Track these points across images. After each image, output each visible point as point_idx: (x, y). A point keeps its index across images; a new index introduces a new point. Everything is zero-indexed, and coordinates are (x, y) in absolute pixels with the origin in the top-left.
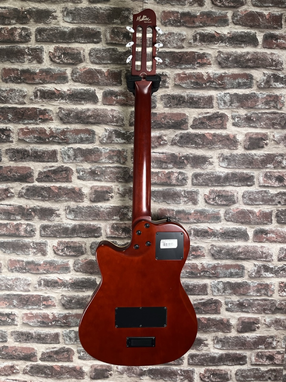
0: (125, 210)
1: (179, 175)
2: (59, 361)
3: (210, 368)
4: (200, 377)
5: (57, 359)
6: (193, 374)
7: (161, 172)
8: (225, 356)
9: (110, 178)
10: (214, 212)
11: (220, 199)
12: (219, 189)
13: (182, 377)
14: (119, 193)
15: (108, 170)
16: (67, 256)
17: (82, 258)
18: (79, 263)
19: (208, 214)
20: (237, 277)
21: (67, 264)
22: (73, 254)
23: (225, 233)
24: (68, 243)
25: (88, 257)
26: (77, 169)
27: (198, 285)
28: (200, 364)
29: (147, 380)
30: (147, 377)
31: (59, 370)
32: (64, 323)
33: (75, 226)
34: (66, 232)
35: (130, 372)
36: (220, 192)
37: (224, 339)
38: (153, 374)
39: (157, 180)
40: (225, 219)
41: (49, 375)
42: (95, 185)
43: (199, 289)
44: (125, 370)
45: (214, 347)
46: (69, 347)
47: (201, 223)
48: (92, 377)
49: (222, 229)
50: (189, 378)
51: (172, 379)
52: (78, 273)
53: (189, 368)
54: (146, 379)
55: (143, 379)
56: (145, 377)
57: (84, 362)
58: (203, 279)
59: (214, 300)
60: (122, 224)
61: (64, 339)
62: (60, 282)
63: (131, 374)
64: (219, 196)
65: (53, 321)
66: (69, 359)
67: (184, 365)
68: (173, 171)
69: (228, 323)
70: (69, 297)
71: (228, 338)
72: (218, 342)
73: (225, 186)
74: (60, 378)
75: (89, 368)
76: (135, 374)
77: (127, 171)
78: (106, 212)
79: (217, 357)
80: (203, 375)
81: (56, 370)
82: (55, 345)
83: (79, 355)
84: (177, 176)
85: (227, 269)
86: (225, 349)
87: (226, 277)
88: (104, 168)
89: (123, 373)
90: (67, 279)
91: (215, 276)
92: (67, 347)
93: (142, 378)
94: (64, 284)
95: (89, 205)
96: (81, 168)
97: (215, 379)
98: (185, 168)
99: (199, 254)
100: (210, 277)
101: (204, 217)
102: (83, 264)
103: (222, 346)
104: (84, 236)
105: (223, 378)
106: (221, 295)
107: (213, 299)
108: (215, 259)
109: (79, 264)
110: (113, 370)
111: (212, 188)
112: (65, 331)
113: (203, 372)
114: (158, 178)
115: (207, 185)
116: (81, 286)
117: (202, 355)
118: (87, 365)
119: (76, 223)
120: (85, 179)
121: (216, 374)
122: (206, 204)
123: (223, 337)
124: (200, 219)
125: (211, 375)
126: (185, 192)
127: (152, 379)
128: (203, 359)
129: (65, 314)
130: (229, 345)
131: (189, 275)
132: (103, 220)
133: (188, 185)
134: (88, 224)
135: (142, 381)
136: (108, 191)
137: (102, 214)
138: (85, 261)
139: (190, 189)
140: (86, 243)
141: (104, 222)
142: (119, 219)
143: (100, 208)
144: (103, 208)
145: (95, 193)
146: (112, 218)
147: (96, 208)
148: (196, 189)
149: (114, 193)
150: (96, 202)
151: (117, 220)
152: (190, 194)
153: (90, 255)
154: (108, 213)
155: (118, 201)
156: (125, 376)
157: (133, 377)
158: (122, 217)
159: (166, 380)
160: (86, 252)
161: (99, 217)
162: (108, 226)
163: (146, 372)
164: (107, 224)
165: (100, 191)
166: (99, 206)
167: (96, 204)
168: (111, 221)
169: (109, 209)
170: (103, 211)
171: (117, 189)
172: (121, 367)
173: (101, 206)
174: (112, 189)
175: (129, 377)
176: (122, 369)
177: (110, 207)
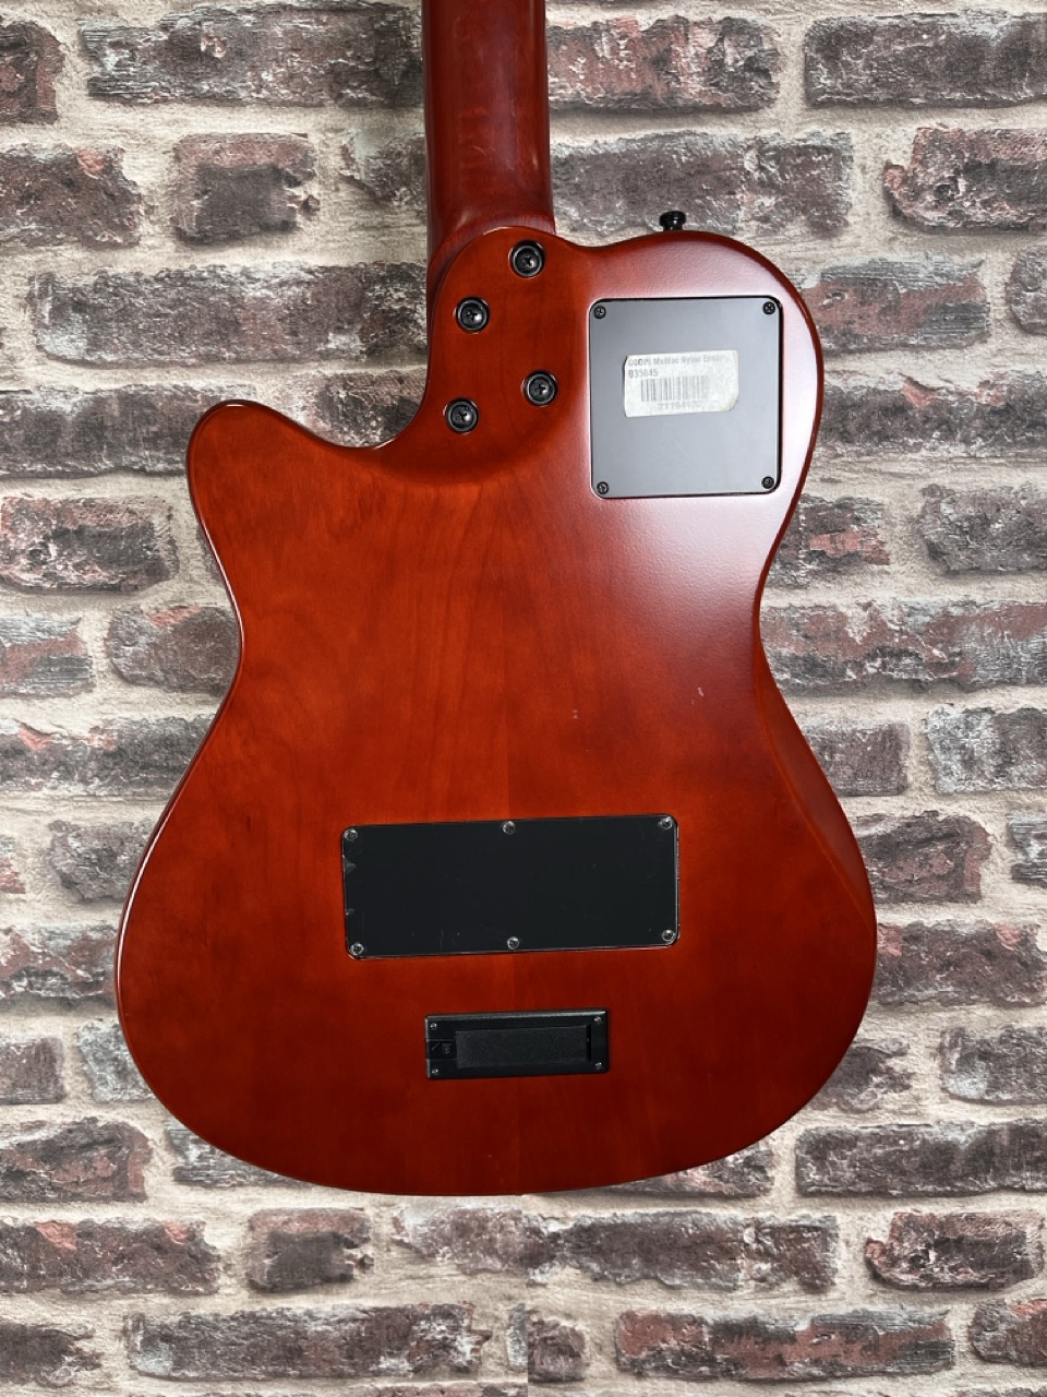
0: (396, 291)
1: (721, 40)
2: (67, 1196)
3: (926, 1209)
4: (869, 1263)
5: (54, 1189)
6: (825, 1247)
7: (608, 27)
8: (1012, 1142)
9: (289, 79)
10: (947, 275)
11: (979, 191)
12: (972, 122)
13: (765, 1267)
14: (350, 180)
15: (278, 31)
16: (64, 588)
17: (153, 600)
18: (140, 630)
19: (907, 295)
21: (72, 641)
22: (101, 576)
23: (1009, 408)
24: (63, 510)
25: (191, 594)
26: (82, 35)
27: (851, 739)
28: (863, 1187)
29: (570, 1285)
30: (569, 1273)
31: (72, 1247)
32: (84, 985)
33: (99, 402)
34: (46, 445)
35: (473, 1247)
36: (977, 142)
37: (1002, 1041)
38: (599, 1253)
39: (589, 80)
40: (1015, 320)
41: (19, 1275)
42: (202, 131)
43: (855, 760)
44: (441, 1234)
45: (944, 1090)
46: (120, 1119)
47: (861, 351)
48: (257, 1279)
49: (993, 386)
50: (806, 1268)
51: (707, 1277)
52: (137, 693)
53: (804, 1212)
54: (560, 1284)
55: (544, 1285)
56: (557, 1269)
57: (211, 1199)
58: (876, 698)
59: (946, 821)
60: (381, 380)
61: (85, 1074)
62: (36, 747)
63: (476, 1260)
64: (972, 170)
65: (19, 977)
66: (125, 1188)
67: (773, 1195)
68: (682, 13)
69: (1028, 950)
70: (98, 835)
71: (1029, 1037)
72: (966, 1062)
73: (1009, 104)
74: (82, 1292)
75: (241, 1230)
76: (500, 1257)
77: (396, 33)
78: (277, 310)
79: (962, 1148)
80: (883, 1252)
81: (57, 1251)
82: (41, 1112)
83: (181, 1161)
84: (710, 51)
85: (1022, 633)
86: (1011, 1103)
87: (1013, 682)
88: (250, 17)
89: (433, 1255)
90: (76, 731)
91: (951, 681)
92: (106, 1117)
93: (539, 1278)
94: (60, 762)
95: (174, 268)
96: (111, 24)
97: (952, 1269)
99: (851, 545)
100: (917, 688)
101: (884, 311)
102: (165, 639)
103: (994, 1086)
104: (160, 466)
105: (997, 1266)
106: (985, 793)
107: (935, 813)
108: (952, 574)
109: (143, 639)
110: (377, 1235)
111: (932, 123)
112: (90, 1029)
113: (881, 1235)
114: (590, 68)
115: (899, 102)
116: (159, 768)
117: (876, 1139)
118: (223, 1216)
119: (105, 386)
120: (138, 96)
121: (960, 1240)
122: (895, 227)
123: (996, 1034)
124: (856, 328)
125: (929, 1246)
126: (761, 153)
127: (597, 1278)
128: (882, 1161)
129: (83, 933)
130: (1033, 1076)
131: (795, 675)
132: (264, 361)
133: (779, 107)
134: (175, 387)
135: (540, 1291)
136: (280, 166)
137: (255, 324)
138: (172, 621)
139: (797, 130)
140: (170, 509)
141: (268, 373)
142: (361, 352)
143: (242, 284)
144: (258, 280)
145: (205, 183)
146: (321, 347)
147: (215, 283)
148: (829, 132)
149: (320, 183)
150: (214, 241)
151: (351, 359)
152: (797, 166)
153: (199, 583)
154: (291, 315)
155: (351, 230)
156: (444, 1268)
157: (489, 1275)
158: (376, 336)
159: (678, 1282)
160: (178, 560)
161: (242, 344)
162: (295, 397)
163: (561, 1242)
164: (290, 382)
165: (231, 170)
166: (234, 271)
167: (212, 255)
168: (316, 364)
169: (294, 288)
170: (262, 303)
171: (338, 151)
172: (420, 1221)
173: (246, 273)
174: (306, 155)
175: (465, 1273)
176: (426, 1229)
177: (303, 274)
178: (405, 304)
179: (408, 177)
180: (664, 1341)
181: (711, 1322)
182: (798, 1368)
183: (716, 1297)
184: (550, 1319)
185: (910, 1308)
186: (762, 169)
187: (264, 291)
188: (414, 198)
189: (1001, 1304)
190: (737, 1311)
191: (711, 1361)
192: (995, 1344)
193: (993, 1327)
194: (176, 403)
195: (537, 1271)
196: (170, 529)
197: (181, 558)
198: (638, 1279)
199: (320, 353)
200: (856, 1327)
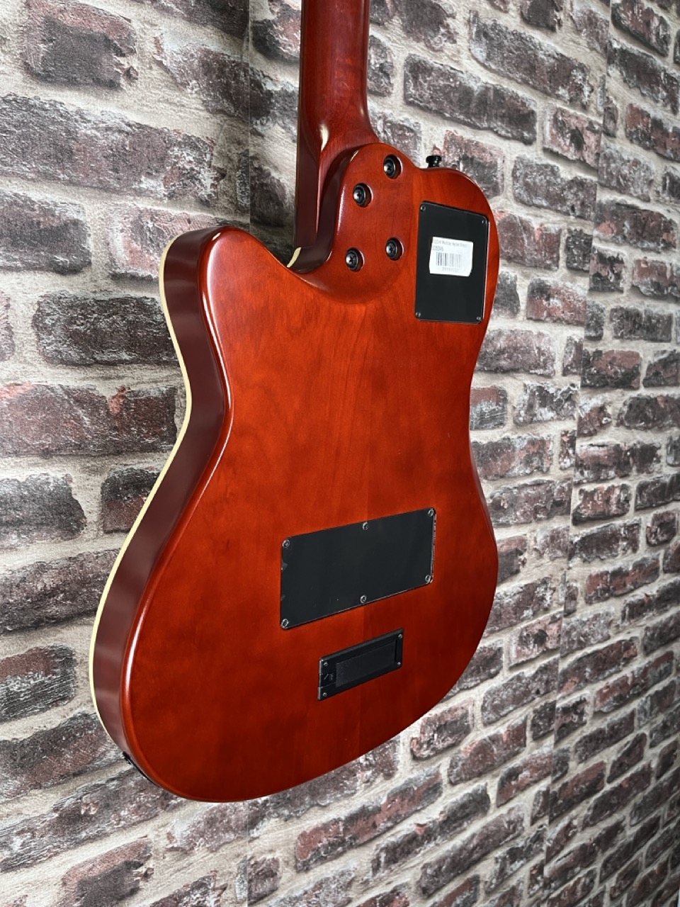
0: (188, 154)
3: (434, 713)
4: (412, 751)
6: (395, 750)
13: (369, 773)
14: (160, 64)
20: (492, 425)
30: (272, 822)
35: (217, 831)
36: (468, 145)
38: (288, 802)
44: (198, 831)
50: (385, 766)
51: (342, 792)
54: (265, 833)
56: (266, 823)
60: (178, 219)
63: (219, 839)
64: (465, 159)
73: (479, 128)
75: (56, 889)
76: (233, 831)
78: (102, 149)
80: (417, 743)
85: (474, 403)
89: (192, 848)
93: (255, 834)
95: (20, 94)
97: (442, 741)
98: (386, 29)
105: (459, 732)
110: (156, 851)
111: (452, 129)
113: (417, 734)
115: (440, 113)
118: (43, 884)
121: (446, 723)
125: (434, 732)
126: (385, 123)
132: (91, 187)
133: (392, 98)
134: (15, 195)
135: (256, 842)
136: (111, 37)
137: (85, 155)
138: (7, 396)
139: (400, 115)
140: (8, 299)
141: (95, 198)
142: (165, 195)
143: (76, 121)
144: (89, 121)
145: (50, 32)
146: (135, 186)
147: (55, 115)
148: (413, 121)
149: (139, 59)
150: (55, 82)
151: (157, 199)
152: (399, 135)
153: (32, 365)
154: (114, 155)
155: (159, 101)
156: (200, 854)
157: (226, 846)
158: (174, 185)
159: (328, 802)
160: (13, 344)
161: (75, 170)
162: (117, 220)
163: (268, 805)
164: (112, 208)
165: (72, 29)
166: (70, 109)
167: (53, 92)
168: (132, 198)
169: (116, 134)
170: (91, 140)
171: (153, 40)
172: (185, 827)
173: (79, 112)
174: (129, 35)
175: (212, 852)
176: (188, 832)
177: (124, 125)
178: (193, 166)
179: (198, 75)
180: (320, 842)
181: (343, 818)
182: (382, 826)
183: (346, 802)
184: (259, 859)
185: (426, 769)
186: (385, 132)
187: (93, 131)
188: (201, 90)
189: (460, 752)
190: (355, 806)
191: (343, 842)
192: (458, 775)
193: (457, 765)
194: (16, 209)
195: (255, 830)
196: (7, 317)
197: (17, 342)
198: (308, 809)
199: (135, 189)
200: (405, 790)
